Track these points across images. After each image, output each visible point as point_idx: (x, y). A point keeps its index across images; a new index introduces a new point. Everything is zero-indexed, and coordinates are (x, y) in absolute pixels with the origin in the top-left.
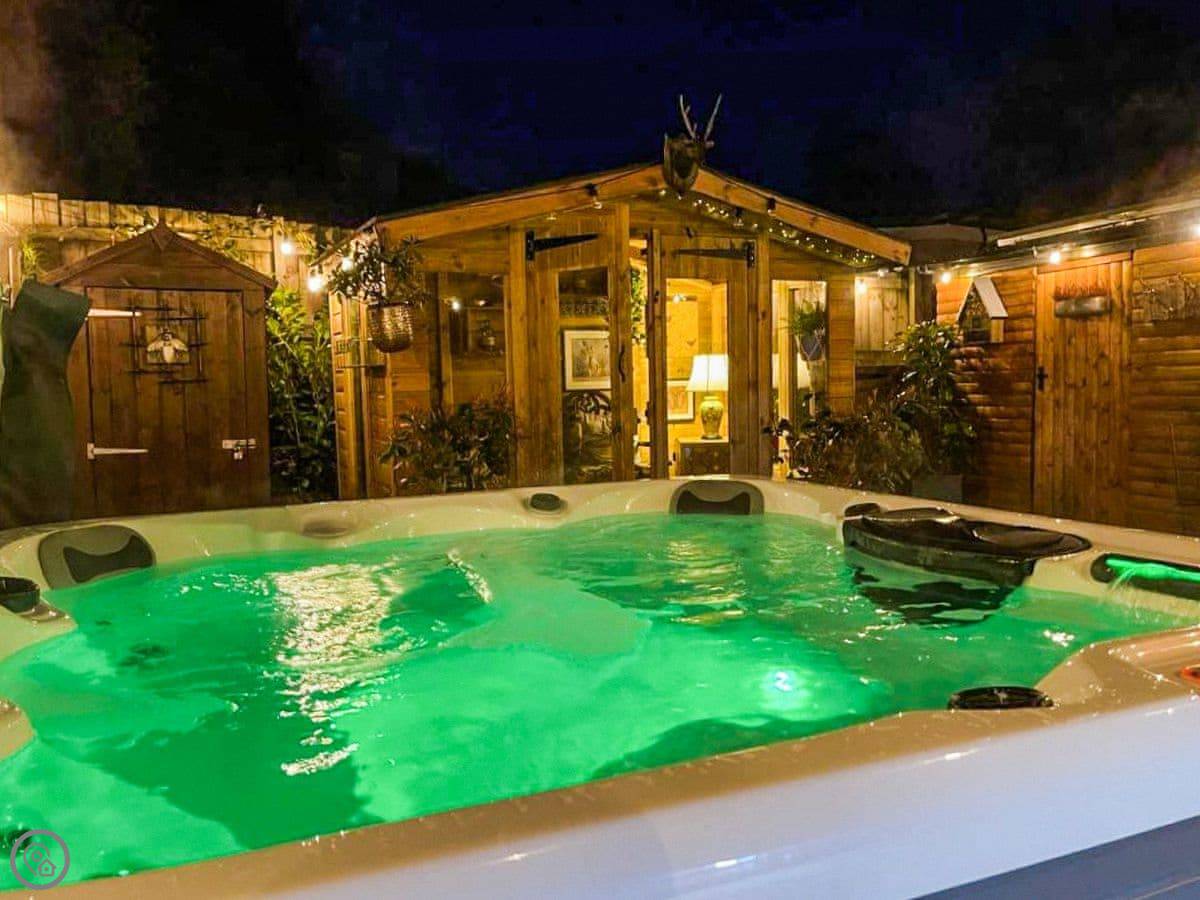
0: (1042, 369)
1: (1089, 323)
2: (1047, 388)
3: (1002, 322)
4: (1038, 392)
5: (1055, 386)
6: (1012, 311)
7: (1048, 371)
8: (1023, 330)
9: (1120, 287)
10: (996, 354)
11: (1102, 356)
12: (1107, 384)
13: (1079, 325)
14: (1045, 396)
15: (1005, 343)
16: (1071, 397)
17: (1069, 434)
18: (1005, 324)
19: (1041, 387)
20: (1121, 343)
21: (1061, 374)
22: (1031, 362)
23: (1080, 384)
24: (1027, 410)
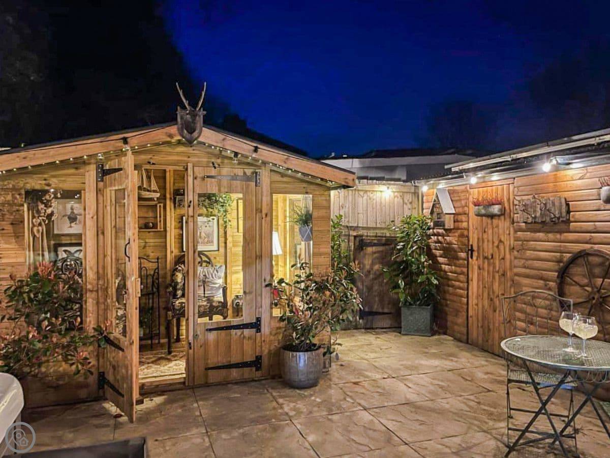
0: (472, 246)
1: (494, 220)
2: (475, 258)
3: (453, 216)
4: (470, 259)
5: (478, 257)
6: (457, 210)
7: (475, 248)
8: (462, 222)
9: (509, 200)
10: (450, 234)
11: (501, 241)
12: (503, 259)
13: (489, 221)
14: (473, 263)
15: (454, 229)
16: (486, 265)
17: (485, 287)
18: (454, 217)
19: (472, 258)
20: (509, 234)
21: (481, 250)
22: (466, 241)
23: (490, 257)
24: (465, 270)
